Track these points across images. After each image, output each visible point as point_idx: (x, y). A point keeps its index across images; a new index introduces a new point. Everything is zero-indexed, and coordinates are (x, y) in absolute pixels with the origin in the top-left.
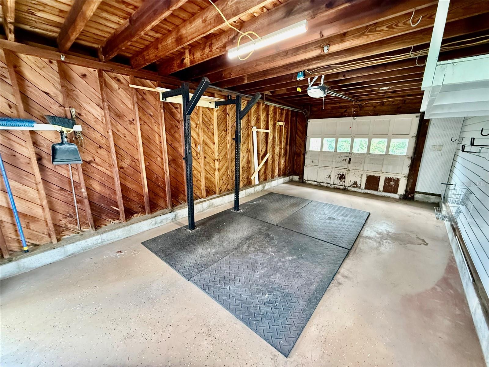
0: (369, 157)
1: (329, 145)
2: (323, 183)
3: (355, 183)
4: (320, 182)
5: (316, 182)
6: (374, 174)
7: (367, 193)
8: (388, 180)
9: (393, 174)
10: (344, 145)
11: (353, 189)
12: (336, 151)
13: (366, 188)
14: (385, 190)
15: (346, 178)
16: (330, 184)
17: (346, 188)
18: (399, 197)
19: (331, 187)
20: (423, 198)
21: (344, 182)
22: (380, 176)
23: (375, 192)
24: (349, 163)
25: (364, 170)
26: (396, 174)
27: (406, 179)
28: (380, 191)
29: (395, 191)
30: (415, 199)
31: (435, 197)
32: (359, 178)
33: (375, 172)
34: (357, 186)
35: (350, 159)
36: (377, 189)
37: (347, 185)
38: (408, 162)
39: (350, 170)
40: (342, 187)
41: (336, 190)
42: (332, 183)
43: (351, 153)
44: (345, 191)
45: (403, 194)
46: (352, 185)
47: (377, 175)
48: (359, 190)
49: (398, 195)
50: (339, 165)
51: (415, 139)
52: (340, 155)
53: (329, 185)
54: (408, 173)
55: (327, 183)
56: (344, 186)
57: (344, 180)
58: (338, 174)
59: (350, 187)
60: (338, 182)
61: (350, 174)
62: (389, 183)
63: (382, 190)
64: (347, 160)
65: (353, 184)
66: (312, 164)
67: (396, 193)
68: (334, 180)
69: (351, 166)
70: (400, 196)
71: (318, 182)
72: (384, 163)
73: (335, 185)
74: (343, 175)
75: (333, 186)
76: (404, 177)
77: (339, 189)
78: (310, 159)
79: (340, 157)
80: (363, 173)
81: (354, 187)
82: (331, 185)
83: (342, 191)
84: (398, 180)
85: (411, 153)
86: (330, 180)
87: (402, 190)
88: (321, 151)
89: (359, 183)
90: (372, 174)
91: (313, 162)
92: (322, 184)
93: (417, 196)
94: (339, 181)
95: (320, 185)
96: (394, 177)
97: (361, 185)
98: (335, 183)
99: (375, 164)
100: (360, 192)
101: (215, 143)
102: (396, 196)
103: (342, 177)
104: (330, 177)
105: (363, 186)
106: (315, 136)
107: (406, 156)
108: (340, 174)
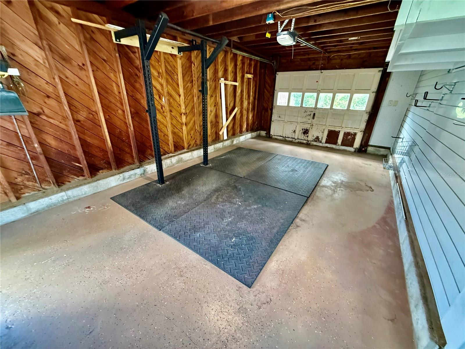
0: (332, 112)
1: (295, 100)
2: (288, 137)
3: (317, 138)
4: (286, 137)
5: (282, 137)
6: (335, 129)
7: (327, 147)
8: (347, 134)
9: (351, 129)
10: (310, 100)
11: (315, 143)
12: (301, 106)
13: (326, 142)
14: (343, 144)
15: (309, 133)
16: (294, 138)
17: (309, 142)
18: (354, 150)
19: (295, 142)
20: (375, 150)
21: (308, 136)
22: (340, 131)
23: (334, 146)
24: (313, 118)
25: (326, 125)
26: (353, 129)
27: (362, 133)
28: (339, 145)
29: (352, 145)
30: (368, 152)
31: (384, 149)
32: (321, 133)
33: (335, 127)
34: (318, 140)
35: (314, 114)
36: (335, 143)
37: (310, 140)
38: (366, 117)
39: (314, 125)
40: (305, 142)
41: (300, 144)
42: (296, 138)
43: (316, 108)
44: (308, 145)
45: (358, 147)
46: (314, 140)
47: (337, 129)
48: (321, 145)
49: (354, 148)
50: (304, 120)
51: (374, 94)
52: (306, 110)
53: (294, 140)
54: (364, 128)
55: (292, 138)
56: (307, 140)
57: (307, 135)
58: (302, 129)
59: (313, 141)
60: (302, 137)
61: (313, 128)
62: (347, 137)
63: (340, 144)
64: (312, 115)
65: (316, 138)
66: (279, 119)
67: (353, 147)
68: (299, 136)
69: (315, 121)
70: (356, 149)
71: (283, 137)
72: (345, 118)
73: (299, 140)
74: (307, 130)
75: (297, 141)
76: (361, 131)
77: (303, 143)
78: (277, 114)
79: (306, 112)
80: (325, 128)
81: (316, 141)
82: (296, 139)
83: (304, 145)
84: (355, 134)
85: (369, 109)
86: (295, 135)
87: (357, 143)
88: (288, 106)
89: (320, 138)
90: (333, 129)
91: (279, 117)
92: (287, 139)
93: (370, 149)
94: (303, 135)
95: (286, 139)
96: (352, 131)
97: (322, 139)
98: (300, 137)
99: (336, 119)
100: (321, 146)
101: (181, 95)
102: (352, 149)
103: (306, 132)
104: (295, 132)
105: (324, 141)
106: (283, 90)
107: (365, 111)
108: (304, 129)
